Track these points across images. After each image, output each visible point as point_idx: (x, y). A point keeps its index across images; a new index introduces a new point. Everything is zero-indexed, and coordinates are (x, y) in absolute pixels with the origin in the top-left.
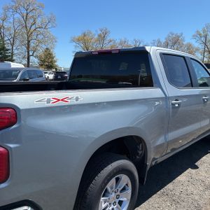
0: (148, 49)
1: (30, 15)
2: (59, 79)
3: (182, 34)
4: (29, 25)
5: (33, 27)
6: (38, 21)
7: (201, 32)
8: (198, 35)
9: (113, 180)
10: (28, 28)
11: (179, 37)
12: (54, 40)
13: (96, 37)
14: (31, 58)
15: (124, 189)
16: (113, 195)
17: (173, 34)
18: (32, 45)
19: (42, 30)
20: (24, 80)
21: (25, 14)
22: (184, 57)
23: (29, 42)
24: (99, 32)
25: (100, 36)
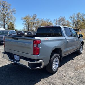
0: (61, 26)
1: (5, 8)
2: (19, 34)
3: (65, 17)
4: (4, 13)
5: (6, 13)
6: (8, 11)
7: (72, 17)
8: (71, 18)
9: (55, 58)
10: (4, 14)
11: (64, 18)
12: (15, 19)
13: (32, 17)
14: (5, 26)
15: (57, 61)
16: (55, 62)
17: (61, 17)
18: (5, 20)
19: (10, 15)
20: (11, 35)
21: (3, 8)
22: (69, 28)
23: (4, 19)
24: (33, 16)
25: (33, 17)
